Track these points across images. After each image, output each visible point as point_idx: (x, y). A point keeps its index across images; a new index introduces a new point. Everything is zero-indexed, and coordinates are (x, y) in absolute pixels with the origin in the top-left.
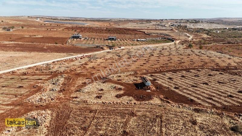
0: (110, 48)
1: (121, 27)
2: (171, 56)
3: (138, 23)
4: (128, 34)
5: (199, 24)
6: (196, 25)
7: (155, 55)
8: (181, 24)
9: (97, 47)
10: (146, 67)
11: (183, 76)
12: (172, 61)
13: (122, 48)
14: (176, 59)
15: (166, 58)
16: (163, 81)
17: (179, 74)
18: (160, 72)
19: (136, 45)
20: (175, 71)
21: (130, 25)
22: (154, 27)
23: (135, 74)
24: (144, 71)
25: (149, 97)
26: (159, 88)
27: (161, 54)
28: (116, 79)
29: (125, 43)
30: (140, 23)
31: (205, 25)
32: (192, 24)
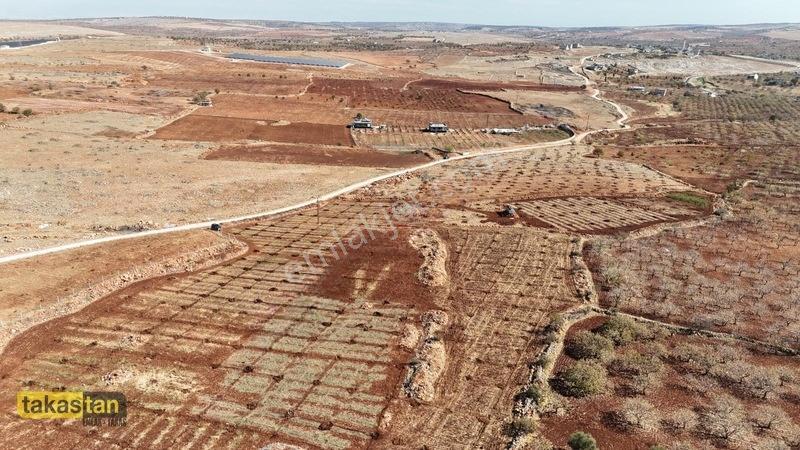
0: (444, 154)
1: (442, 72)
2: (552, 176)
3: (492, 59)
4: (469, 110)
5: (672, 61)
6: (663, 65)
7: (527, 172)
8: (619, 64)
9: (417, 152)
10: (511, 193)
11: (554, 206)
12: (550, 185)
13: (466, 154)
14: (557, 180)
15: (542, 179)
16: (529, 210)
17: (551, 203)
18: (528, 200)
19: (491, 145)
20: (546, 199)
21: (468, 68)
22: (537, 73)
23: (497, 202)
24: (508, 199)
25: (512, 223)
26: (523, 216)
27: (536, 170)
28: (475, 207)
29: (467, 141)
30: (497, 61)
31: (692, 64)
32: (652, 62)
